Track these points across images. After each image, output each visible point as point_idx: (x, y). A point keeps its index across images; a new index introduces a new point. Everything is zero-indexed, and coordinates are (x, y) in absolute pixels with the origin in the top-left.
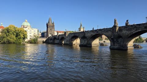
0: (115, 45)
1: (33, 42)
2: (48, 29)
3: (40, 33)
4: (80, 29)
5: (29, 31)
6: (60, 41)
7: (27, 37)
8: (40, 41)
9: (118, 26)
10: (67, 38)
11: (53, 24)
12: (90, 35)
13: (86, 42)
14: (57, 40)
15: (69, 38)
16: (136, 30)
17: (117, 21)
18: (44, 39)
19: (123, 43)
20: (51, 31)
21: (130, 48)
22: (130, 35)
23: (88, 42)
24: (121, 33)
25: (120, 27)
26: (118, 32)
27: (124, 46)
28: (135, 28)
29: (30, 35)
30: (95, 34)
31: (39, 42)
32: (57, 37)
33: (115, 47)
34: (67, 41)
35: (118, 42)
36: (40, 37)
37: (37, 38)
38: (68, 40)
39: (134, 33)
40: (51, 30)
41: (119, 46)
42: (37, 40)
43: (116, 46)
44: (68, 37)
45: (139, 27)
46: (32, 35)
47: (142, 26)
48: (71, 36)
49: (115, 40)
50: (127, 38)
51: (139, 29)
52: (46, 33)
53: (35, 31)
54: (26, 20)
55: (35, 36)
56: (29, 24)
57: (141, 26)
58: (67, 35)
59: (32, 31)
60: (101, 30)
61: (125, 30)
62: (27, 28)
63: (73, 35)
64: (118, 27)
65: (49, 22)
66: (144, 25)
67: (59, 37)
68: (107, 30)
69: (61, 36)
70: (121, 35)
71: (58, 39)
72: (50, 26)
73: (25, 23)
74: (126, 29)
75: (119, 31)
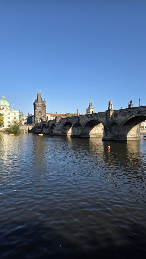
0: (108, 135)
1: (12, 131)
2: (36, 110)
3: (26, 117)
4: (88, 110)
5: (6, 114)
6: (50, 130)
7: (3, 124)
8: (23, 130)
9: (113, 109)
10: (58, 126)
11: (44, 102)
12: (85, 121)
13: (80, 131)
14: (46, 128)
15: (61, 126)
16: (131, 116)
17: (111, 103)
18: (30, 127)
19: (118, 132)
20: (40, 114)
21: (131, 139)
22: (125, 122)
23: (82, 131)
24: (116, 119)
25: (115, 111)
26: (113, 117)
27: (119, 137)
28: (129, 113)
29: (9, 120)
30: (90, 120)
31: (21, 132)
32: (46, 124)
33: (107, 137)
34: (59, 130)
35: (112, 131)
36: (25, 123)
37: (18, 126)
38: (60, 128)
39: (129, 119)
40: (40, 112)
41: (113, 136)
42: (19, 128)
43: (110, 137)
44: (60, 124)
45: (133, 112)
46: (11, 120)
47: (136, 110)
48: (63, 122)
49: (108, 128)
50: (122, 126)
51: (133, 115)
52: (33, 118)
53: (16, 115)
54: (4, 97)
55: (15, 122)
56: (7, 104)
57: (134, 110)
58: (58, 122)
59: (12, 114)
60: (97, 115)
61: (120, 115)
62: (3, 110)
63: (65, 121)
64: (112, 111)
65: (37, 101)
66: (138, 109)
67: (48, 124)
68: (102, 114)
69: (52, 123)
70: (116, 122)
71: (48, 127)
72: (39, 106)
73: (2, 101)
74: (120, 113)
75: (115, 116)
